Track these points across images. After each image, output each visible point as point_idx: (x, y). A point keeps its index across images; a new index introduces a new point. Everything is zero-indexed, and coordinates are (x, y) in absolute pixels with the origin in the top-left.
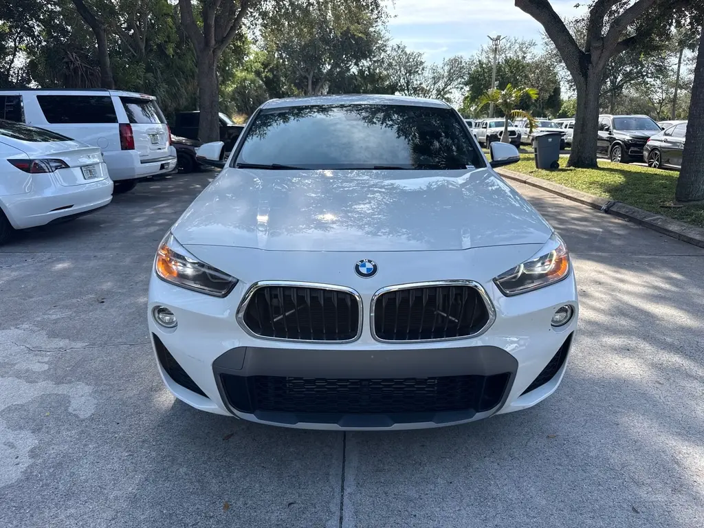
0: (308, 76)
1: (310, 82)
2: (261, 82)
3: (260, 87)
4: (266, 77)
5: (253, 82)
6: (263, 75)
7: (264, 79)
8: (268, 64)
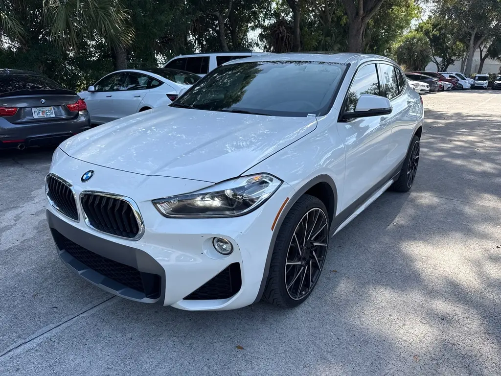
0: (472, 32)
1: (473, 37)
2: (428, 40)
3: (426, 43)
4: (433, 35)
5: (420, 40)
6: (431, 34)
7: (431, 37)
8: (438, 24)
